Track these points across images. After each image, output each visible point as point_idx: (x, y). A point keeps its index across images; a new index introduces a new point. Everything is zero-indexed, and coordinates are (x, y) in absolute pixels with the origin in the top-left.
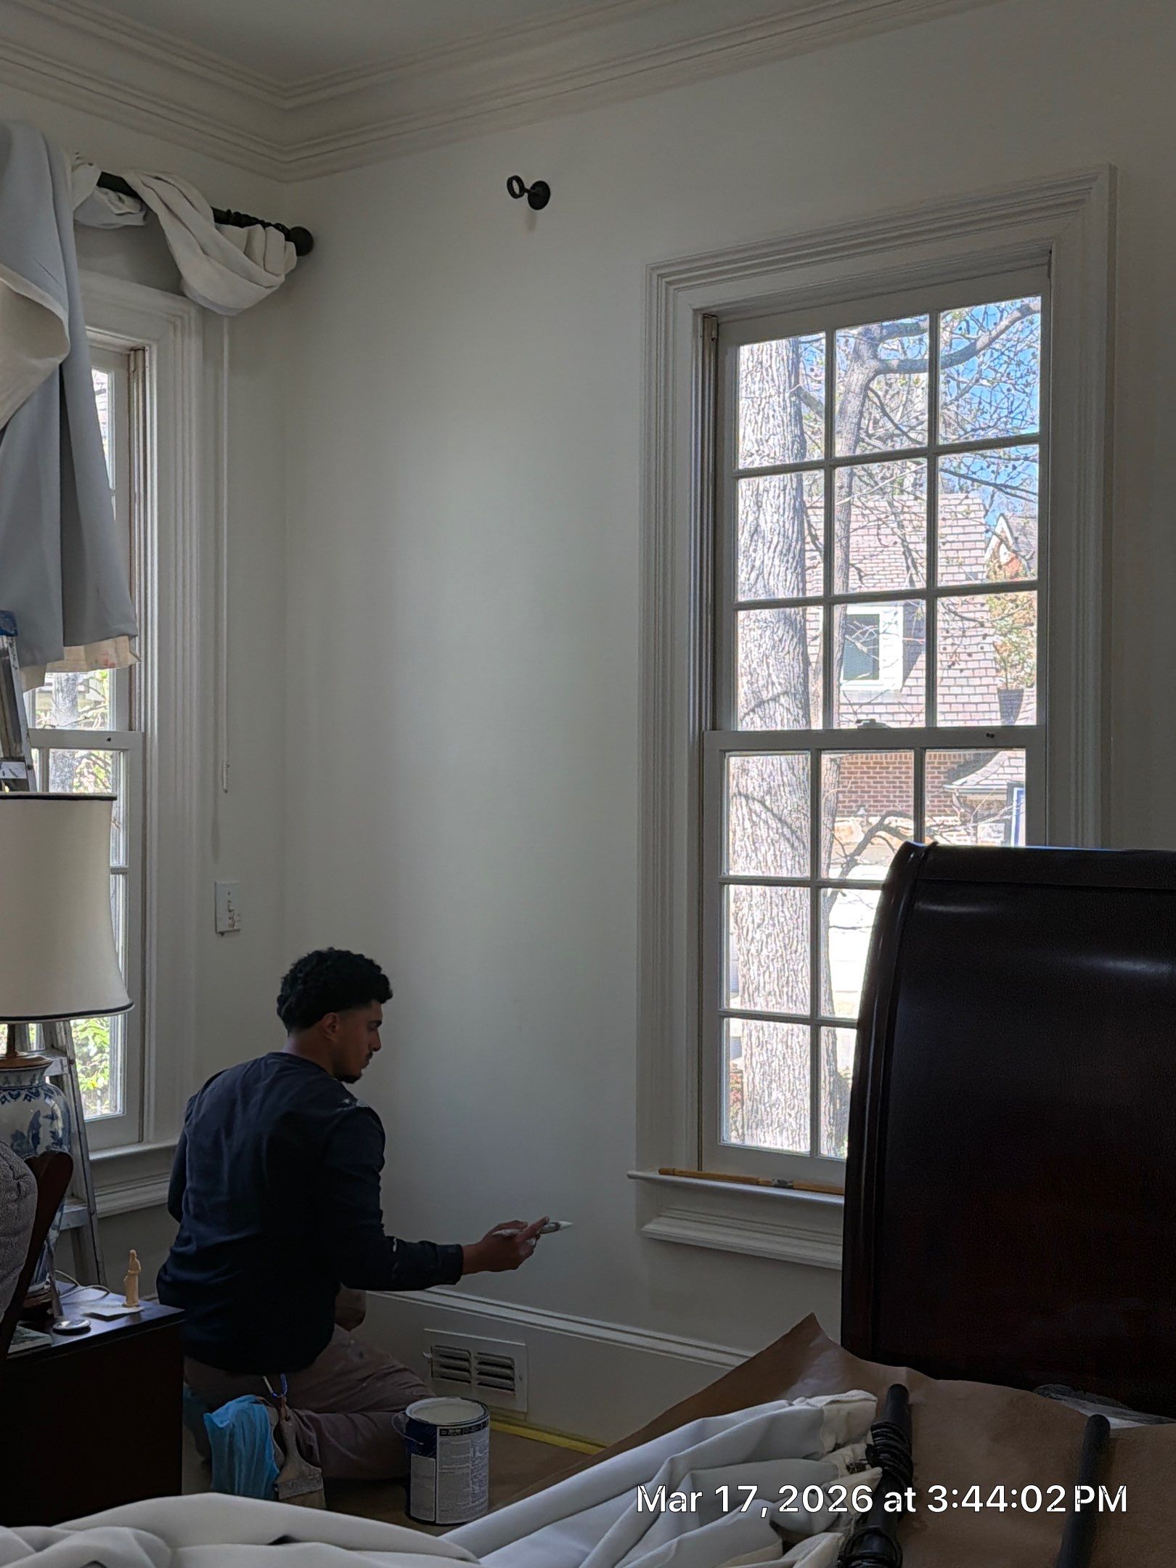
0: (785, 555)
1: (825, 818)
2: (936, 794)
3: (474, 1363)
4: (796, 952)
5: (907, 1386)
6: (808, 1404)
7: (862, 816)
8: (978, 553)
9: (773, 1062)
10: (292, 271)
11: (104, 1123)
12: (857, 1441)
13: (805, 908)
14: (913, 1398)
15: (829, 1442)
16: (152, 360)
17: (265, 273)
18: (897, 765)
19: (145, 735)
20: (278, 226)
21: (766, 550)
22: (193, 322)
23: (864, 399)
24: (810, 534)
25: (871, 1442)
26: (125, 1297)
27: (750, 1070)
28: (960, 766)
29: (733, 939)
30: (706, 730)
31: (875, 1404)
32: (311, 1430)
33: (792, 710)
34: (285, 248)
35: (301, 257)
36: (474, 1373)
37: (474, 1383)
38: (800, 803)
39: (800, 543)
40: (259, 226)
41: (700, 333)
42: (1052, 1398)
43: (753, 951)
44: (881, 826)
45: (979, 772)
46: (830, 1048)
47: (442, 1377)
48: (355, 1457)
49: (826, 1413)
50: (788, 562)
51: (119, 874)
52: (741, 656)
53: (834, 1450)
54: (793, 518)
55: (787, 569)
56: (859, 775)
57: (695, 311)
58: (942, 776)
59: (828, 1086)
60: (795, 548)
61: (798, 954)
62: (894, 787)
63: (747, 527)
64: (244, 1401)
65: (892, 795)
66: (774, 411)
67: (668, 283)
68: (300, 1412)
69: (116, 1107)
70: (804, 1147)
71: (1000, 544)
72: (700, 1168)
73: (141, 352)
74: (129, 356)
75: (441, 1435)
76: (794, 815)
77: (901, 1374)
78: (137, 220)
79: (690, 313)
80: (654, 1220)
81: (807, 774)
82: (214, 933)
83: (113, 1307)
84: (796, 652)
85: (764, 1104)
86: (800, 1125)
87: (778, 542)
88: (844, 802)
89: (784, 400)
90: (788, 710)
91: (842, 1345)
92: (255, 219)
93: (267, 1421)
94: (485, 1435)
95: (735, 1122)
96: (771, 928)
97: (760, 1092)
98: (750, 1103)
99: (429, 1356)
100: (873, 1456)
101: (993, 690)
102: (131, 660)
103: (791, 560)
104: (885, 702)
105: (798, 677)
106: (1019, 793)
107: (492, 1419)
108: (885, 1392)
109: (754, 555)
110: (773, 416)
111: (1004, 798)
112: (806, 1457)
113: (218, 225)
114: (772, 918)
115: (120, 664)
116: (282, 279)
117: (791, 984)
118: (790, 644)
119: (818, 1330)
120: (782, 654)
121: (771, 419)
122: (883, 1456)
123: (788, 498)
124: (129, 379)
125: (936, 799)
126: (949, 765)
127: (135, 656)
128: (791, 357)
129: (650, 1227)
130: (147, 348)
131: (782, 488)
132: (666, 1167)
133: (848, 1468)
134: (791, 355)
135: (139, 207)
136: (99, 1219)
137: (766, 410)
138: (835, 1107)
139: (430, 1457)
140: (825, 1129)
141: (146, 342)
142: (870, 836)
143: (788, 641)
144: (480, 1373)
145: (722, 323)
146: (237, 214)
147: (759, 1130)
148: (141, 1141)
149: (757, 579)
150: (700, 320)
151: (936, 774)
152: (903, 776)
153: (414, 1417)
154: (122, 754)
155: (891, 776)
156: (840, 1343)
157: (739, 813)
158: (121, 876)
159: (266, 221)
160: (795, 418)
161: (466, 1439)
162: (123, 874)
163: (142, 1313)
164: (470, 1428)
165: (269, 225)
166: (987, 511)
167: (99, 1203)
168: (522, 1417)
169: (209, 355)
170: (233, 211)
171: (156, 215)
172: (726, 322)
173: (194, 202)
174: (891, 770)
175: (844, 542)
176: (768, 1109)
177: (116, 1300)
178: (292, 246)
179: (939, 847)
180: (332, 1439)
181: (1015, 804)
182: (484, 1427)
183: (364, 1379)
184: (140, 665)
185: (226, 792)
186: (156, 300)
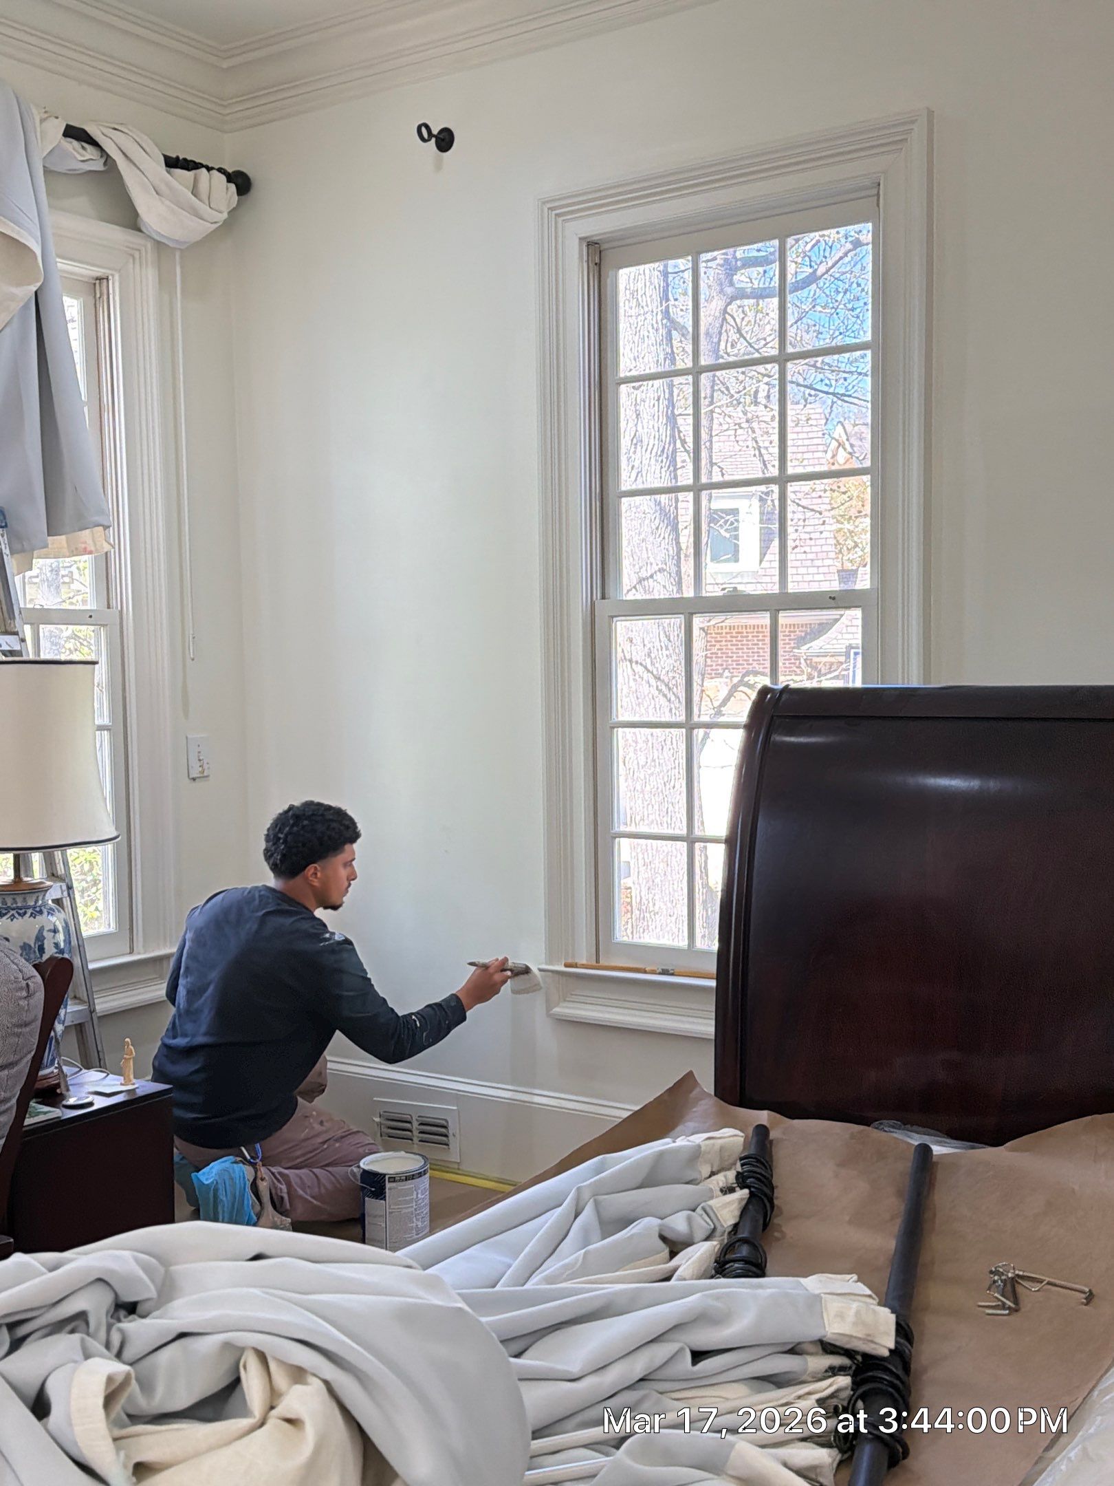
0: (660, 456)
1: (696, 678)
2: (787, 657)
3: (415, 1124)
4: (674, 787)
5: (768, 1125)
6: (688, 1141)
7: (727, 678)
8: (820, 455)
9: (656, 878)
10: (234, 209)
11: (99, 938)
12: (729, 1169)
13: (680, 752)
14: (773, 1135)
15: (706, 1170)
16: (115, 287)
17: (210, 210)
18: (755, 634)
19: (121, 612)
20: (220, 170)
21: (644, 452)
22: (149, 255)
23: (723, 322)
24: (680, 437)
25: (739, 1169)
26: (122, 1078)
27: (637, 886)
28: (806, 634)
29: (622, 779)
30: (597, 599)
31: (742, 1139)
32: (282, 1184)
33: (667, 587)
34: (227, 189)
35: (243, 197)
36: (416, 1133)
37: (416, 1140)
38: (675, 664)
39: (672, 445)
40: (204, 170)
41: (585, 258)
42: (886, 1131)
43: (638, 787)
44: (741, 683)
45: (821, 638)
46: (703, 865)
47: (389, 1137)
48: (319, 1204)
49: (703, 1148)
50: (662, 461)
51: (104, 730)
52: (624, 542)
53: (710, 1176)
54: (666, 424)
55: (662, 467)
56: (724, 643)
57: (581, 239)
58: (792, 642)
59: (701, 897)
60: (668, 449)
61: (675, 789)
62: (753, 652)
63: (628, 433)
64: (226, 1161)
65: (751, 659)
66: (649, 332)
67: (557, 215)
68: (273, 1170)
69: (109, 925)
70: (683, 943)
71: (838, 448)
72: (598, 961)
73: (105, 281)
74: (95, 284)
75: (389, 1182)
76: (671, 674)
77: (763, 1117)
78: (98, 166)
79: (577, 241)
80: (561, 1004)
81: (681, 640)
82: (187, 779)
83: (114, 1085)
84: (671, 537)
85: (650, 912)
86: (679, 929)
87: (654, 445)
88: (712, 666)
89: (657, 323)
90: (664, 587)
91: (716, 1095)
92: (200, 164)
93: (244, 1178)
94: (425, 1180)
95: (626, 929)
96: (653, 769)
97: (646, 902)
98: (638, 912)
99: (377, 1120)
100: (742, 1180)
101: (833, 569)
102: (107, 547)
103: (665, 460)
104: (744, 581)
105: (673, 559)
106: (856, 654)
107: (431, 1169)
108: (750, 1130)
109: (633, 456)
110: (648, 337)
111: (842, 659)
112: (687, 1183)
113: (168, 169)
114: (654, 760)
115: (97, 550)
116: (225, 215)
117: (669, 814)
118: (665, 531)
119: (696, 1084)
120: (659, 540)
121: (646, 338)
122: (749, 1181)
123: (661, 406)
124: (95, 304)
125: (787, 662)
126: (797, 633)
127: (110, 544)
128: (662, 285)
129: (557, 1010)
130: (110, 277)
131: (656, 398)
132: (570, 961)
133: (721, 1190)
134: (662, 282)
135: (100, 154)
136: (99, 1018)
137: (641, 333)
138: (707, 914)
139: (381, 1199)
140: (699, 932)
141: (108, 272)
142: (733, 690)
143: (664, 529)
144: (421, 1132)
145: (605, 250)
146: (185, 159)
147: (645, 933)
148: (131, 952)
149: (637, 476)
150: (585, 249)
151: (787, 641)
152: (760, 643)
153: (366, 1168)
154: (102, 629)
155: (750, 643)
156: (713, 1093)
157: (625, 674)
158: (106, 732)
159: (210, 166)
160: (666, 338)
161: (410, 1185)
162: (107, 730)
163: (137, 1090)
164: (413, 1175)
165: (212, 168)
166: (827, 420)
167: (98, 1004)
168: (456, 1166)
169: (164, 282)
170: (181, 158)
171: (114, 161)
172: (607, 249)
173: (148, 150)
174: (750, 638)
175: (708, 444)
176: (653, 917)
177: (114, 1080)
178: (233, 187)
179: (791, 689)
180: (298, 1190)
181: (852, 661)
182: (425, 1174)
183: (324, 1143)
184: (115, 552)
185: (193, 660)
186: (117, 235)
